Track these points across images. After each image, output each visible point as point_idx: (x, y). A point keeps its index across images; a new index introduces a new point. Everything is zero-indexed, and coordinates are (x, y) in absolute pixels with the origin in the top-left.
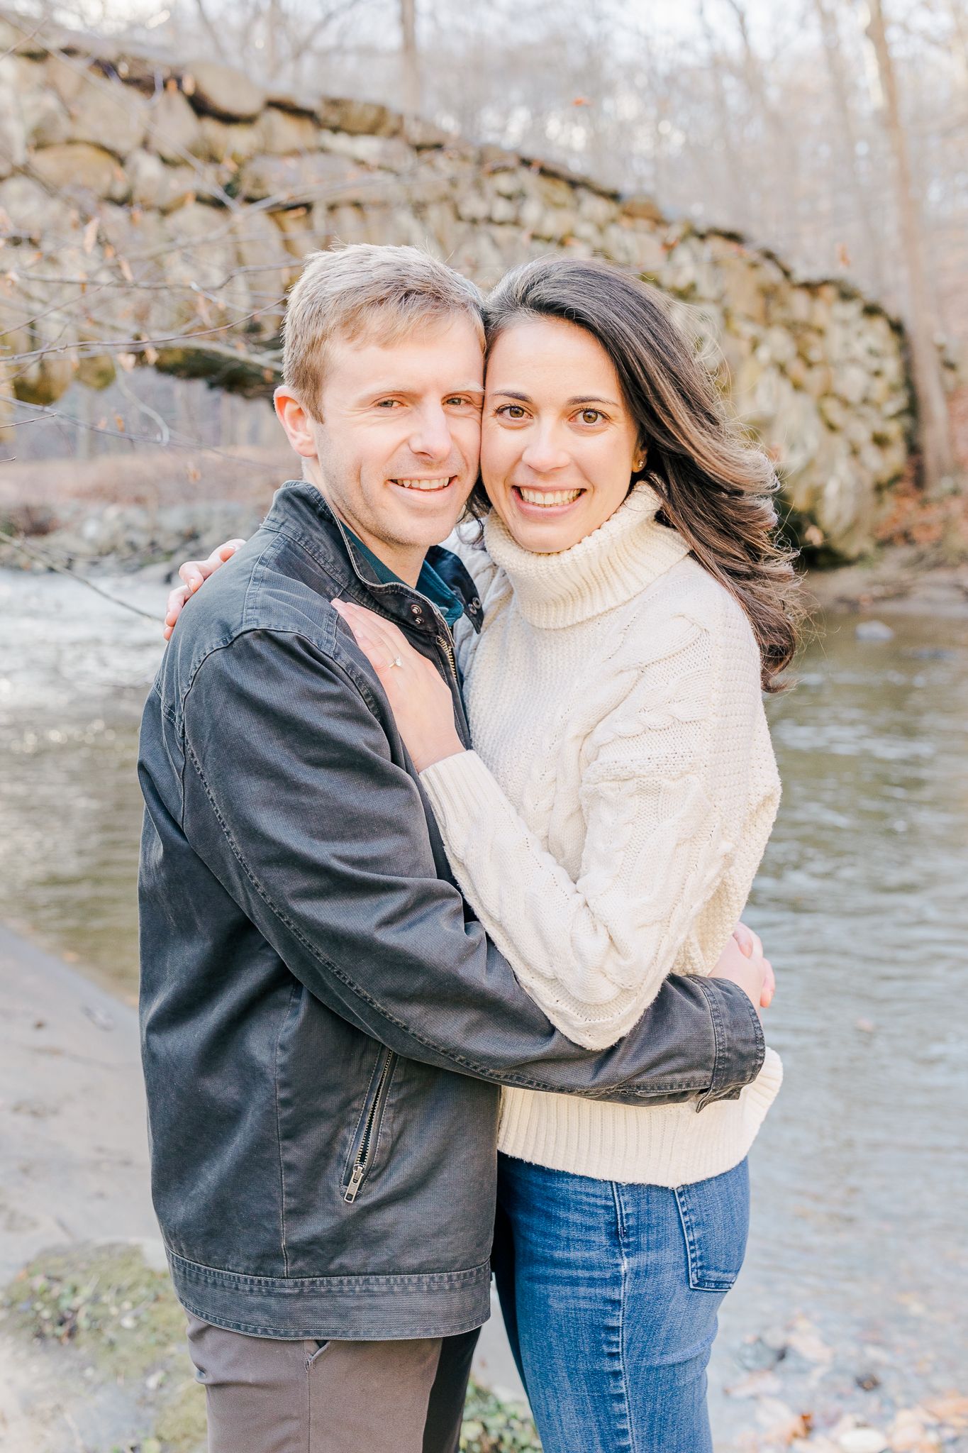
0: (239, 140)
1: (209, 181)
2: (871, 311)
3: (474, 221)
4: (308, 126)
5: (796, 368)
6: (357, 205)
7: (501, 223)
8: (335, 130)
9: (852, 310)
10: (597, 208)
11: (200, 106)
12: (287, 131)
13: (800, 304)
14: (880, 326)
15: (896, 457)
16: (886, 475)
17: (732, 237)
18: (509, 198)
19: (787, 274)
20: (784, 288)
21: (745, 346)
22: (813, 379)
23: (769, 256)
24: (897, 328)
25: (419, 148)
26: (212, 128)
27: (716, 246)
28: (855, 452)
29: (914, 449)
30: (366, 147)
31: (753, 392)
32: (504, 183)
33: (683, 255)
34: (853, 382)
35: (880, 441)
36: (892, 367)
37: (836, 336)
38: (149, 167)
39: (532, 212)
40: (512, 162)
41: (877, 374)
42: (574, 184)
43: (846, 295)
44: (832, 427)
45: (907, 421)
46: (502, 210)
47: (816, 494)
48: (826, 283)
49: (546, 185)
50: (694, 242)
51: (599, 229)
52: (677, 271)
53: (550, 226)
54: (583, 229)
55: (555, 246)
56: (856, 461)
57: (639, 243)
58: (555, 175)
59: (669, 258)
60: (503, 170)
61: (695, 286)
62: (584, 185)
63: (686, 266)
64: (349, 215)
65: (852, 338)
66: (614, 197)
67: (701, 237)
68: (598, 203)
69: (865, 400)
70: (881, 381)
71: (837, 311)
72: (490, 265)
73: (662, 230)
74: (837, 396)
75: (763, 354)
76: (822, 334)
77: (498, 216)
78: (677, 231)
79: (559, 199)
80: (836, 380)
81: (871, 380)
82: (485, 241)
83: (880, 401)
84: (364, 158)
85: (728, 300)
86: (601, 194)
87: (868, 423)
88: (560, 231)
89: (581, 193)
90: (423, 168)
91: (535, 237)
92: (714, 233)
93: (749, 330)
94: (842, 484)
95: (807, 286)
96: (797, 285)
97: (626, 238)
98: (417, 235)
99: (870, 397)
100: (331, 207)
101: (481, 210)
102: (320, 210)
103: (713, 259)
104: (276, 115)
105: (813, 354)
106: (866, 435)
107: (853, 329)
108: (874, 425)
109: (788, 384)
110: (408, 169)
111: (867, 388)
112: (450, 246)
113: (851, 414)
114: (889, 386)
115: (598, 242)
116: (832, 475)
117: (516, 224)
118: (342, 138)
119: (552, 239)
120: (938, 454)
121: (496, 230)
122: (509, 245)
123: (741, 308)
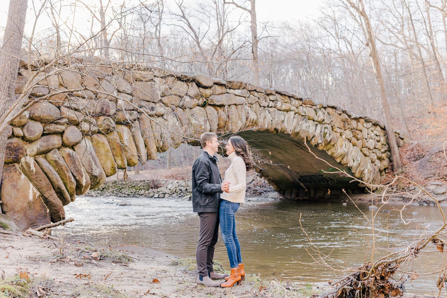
0: (208, 92)
1: (201, 102)
2: (375, 125)
3: (264, 107)
4: (224, 88)
5: (354, 140)
6: (235, 104)
7: (271, 107)
8: (230, 88)
9: (369, 125)
10: (297, 102)
11: (199, 85)
12: (219, 89)
13: (354, 124)
14: (378, 128)
15: (386, 163)
16: (383, 168)
17: (333, 107)
18: (273, 101)
19: (349, 116)
20: (349, 120)
21: (339, 135)
22: (359, 143)
23: (344, 112)
24: (384, 129)
25: (250, 91)
26: (201, 89)
27: (330, 110)
28: (372, 162)
29: (391, 161)
30: (237, 92)
31: (342, 146)
32: (272, 97)
33: (320, 113)
34: (371, 143)
35: (380, 159)
36: (383, 139)
37: (365, 131)
38: (188, 99)
39: (279, 104)
40: (274, 93)
41: (378, 141)
42: (289, 97)
43: (367, 121)
44: (365, 155)
45: (388, 153)
46: (271, 104)
47: (362, 173)
48: (361, 118)
49: (282, 98)
50: (323, 109)
51: (297, 108)
52: (319, 117)
53: (284, 107)
54: (293, 108)
55: (285, 112)
56: (373, 164)
57: (308, 110)
58: (285, 95)
59: (316, 114)
60: (271, 94)
61: (324, 120)
62: (293, 97)
63: (321, 115)
64: (233, 107)
65: (370, 132)
66: (301, 99)
67: (325, 108)
68: (297, 101)
69: (375, 148)
70: (380, 143)
71: (365, 125)
72: (269, 117)
73: (314, 107)
74: (367, 147)
75: (344, 136)
76: (361, 131)
77: (270, 105)
78: (318, 107)
79: (286, 101)
80: (366, 143)
81: (377, 143)
82: (267, 112)
83: (380, 148)
84: (237, 94)
85: (333, 123)
86: (297, 99)
87: (376, 154)
88: (287, 108)
89: (292, 99)
90: (251, 96)
91: (280, 110)
92: (328, 107)
93: (339, 130)
94: (368, 170)
95: (356, 119)
96: (353, 119)
97: (305, 109)
98: (250, 111)
99: (377, 147)
100: (229, 106)
101: (266, 104)
102: (226, 106)
103: (328, 113)
104: (216, 86)
105: (359, 136)
106: (376, 157)
107: (370, 130)
108: (378, 154)
109: (351, 144)
110: (248, 96)
111: (376, 145)
112: (258, 113)
113: (371, 152)
114: (383, 144)
115: (296, 111)
116: (367, 168)
117: (275, 107)
118: (231, 90)
119: (284, 110)
120: (397, 162)
121: (270, 109)
122: (273, 112)
123: (336, 125)
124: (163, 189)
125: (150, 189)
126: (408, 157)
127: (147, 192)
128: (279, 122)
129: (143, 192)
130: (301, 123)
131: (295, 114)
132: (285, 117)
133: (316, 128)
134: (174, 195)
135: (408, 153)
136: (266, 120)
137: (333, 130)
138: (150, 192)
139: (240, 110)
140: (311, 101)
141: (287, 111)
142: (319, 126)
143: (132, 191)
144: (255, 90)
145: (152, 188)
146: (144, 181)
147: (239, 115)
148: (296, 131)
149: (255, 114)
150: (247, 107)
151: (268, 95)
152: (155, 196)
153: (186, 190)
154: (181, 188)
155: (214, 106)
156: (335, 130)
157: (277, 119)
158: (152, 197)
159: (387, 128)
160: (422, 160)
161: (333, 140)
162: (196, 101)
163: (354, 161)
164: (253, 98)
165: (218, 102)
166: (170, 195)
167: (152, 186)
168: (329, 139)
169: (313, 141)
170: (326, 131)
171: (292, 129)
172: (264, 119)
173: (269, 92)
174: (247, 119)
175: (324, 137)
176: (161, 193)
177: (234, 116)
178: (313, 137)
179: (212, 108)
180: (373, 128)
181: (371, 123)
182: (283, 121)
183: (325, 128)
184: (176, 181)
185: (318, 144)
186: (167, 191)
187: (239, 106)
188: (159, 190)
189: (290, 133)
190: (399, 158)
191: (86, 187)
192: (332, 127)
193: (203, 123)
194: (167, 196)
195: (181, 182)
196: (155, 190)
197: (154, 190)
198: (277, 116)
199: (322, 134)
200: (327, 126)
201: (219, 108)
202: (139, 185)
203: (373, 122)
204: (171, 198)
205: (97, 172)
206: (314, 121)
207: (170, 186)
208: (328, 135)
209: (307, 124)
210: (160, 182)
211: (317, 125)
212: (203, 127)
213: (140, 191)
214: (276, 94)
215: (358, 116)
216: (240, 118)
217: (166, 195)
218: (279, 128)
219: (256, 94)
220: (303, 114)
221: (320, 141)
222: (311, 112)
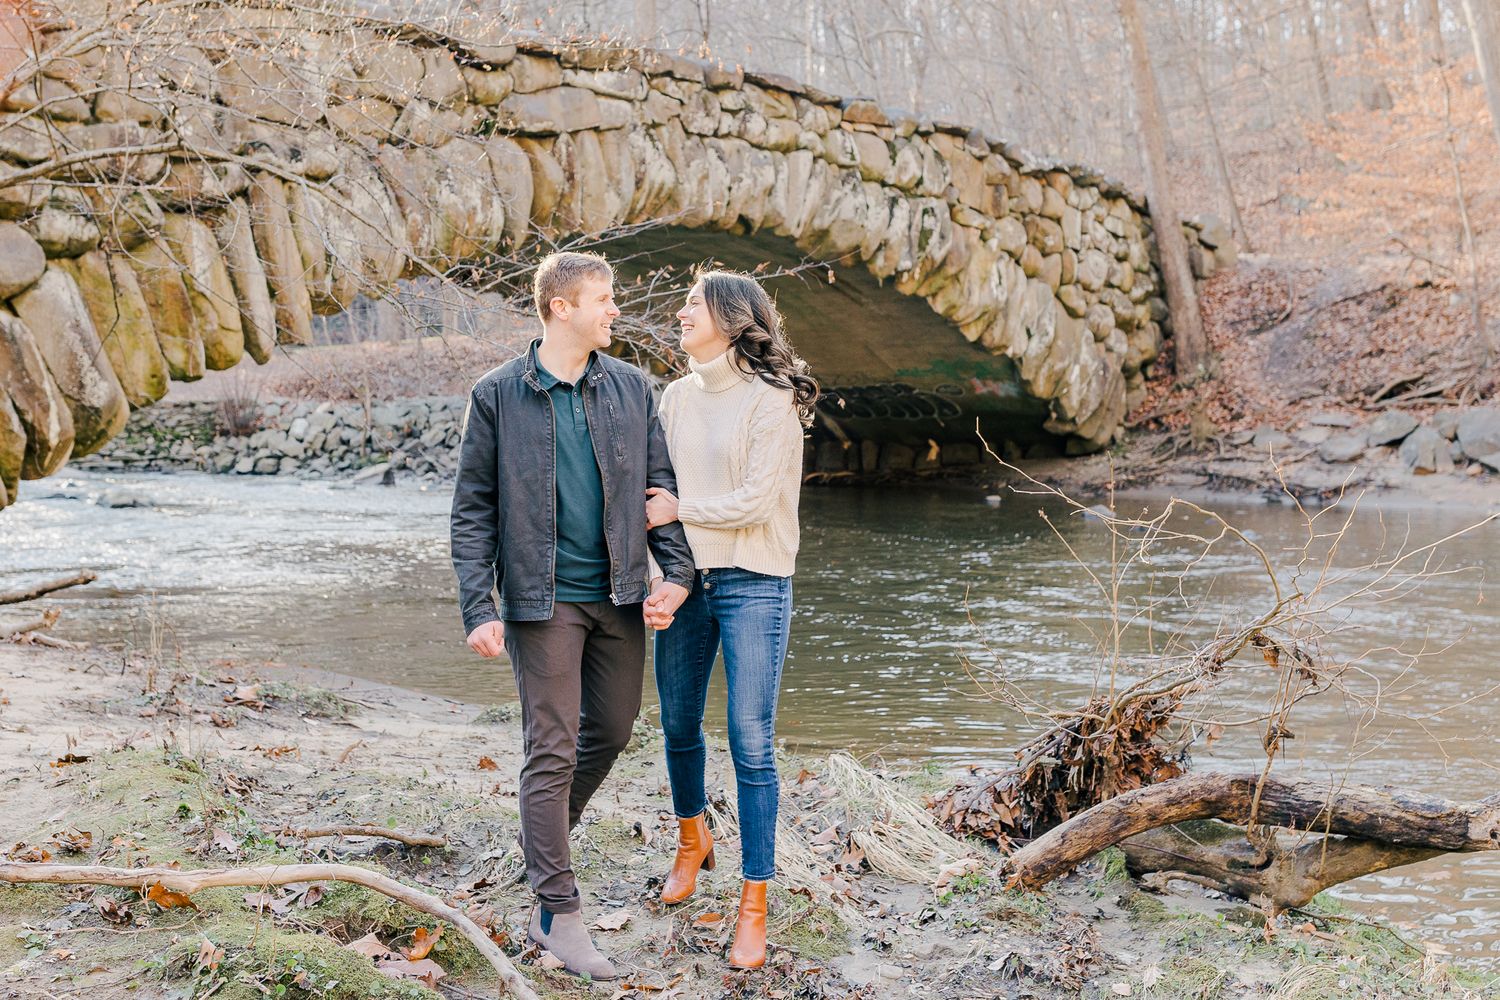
0: (496, 83)
1: (468, 120)
2: (1111, 195)
3: (702, 136)
4: (554, 65)
5: (1032, 255)
6: (596, 129)
7: (727, 135)
8: (576, 68)
9: (1090, 196)
10: (823, 116)
11: (465, 58)
12: (537, 72)
13: (1032, 192)
14: (1122, 208)
15: (1147, 341)
16: (1136, 361)
17: (955, 132)
18: (734, 113)
19: (1016, 165)
20: (1015, 177)
21: (975, 235)
22: (1052, 266)
23: (995, 148)
24: (1142, 211)
25: (649, 76)
26: (472, 75)
27: (944, 142)
28: (1098, 339)
29: (1167, 334)
30: (603, 80)
31: (985, 280)
32: (729, 99)
33: (906, 155)
34: (1094, 267)
35: (1126, 326)
36: (1137, 250)
37: (1073, 221)
38: (423, 111)
39: (756, 125)
40: (737, 81)
41: (1120, 259)
42: (793, 95)
43: (1081, 182)
44: (1072, 313)
45: (1159, 303)
46: (728, 123)
47: (1059, 380)
48: (1058, 170)
49: (768, 98)
50: (917, 139)
51: (821, 136)
52: (903, 169)
53: (775, 136)
54: (806, 138)
55: (779, 154)
56: (1101, 346)
57: (862, 146)
58: (778, 89)
59: (893, 158)
60: (727, 87)
61: (920, 182)
62: (807, 96)
63: (911, 164)
64: (589, 139)
65: (1090, 224)
66: (838, 105)
67: (925, 135)
68: (821, 112)
69: (1109, 285)
70: (1126, 265)
71: (1073, 198)
72: (720, 175)
73: (885, 133)
74: (1078, 282)
75: (993, 243)
76: (1058, 221)
77: (724, 130)
78: (899, 131)
79: (783, 110)
80: (1076, 265)
81: (1116, 265)
82: (712, 154)
83: (1127, 285)
84: (603, 89)
85: (955, 194)
86: (823, 103)
87: (1113, 308)
88: (785, 140)
89: (804, 103)
90: (654, 94)
91: (759, 147)
92: (938, 130)
93: (977, 221)
94: (1084, 369)
95: (1038, 174)
96: (1027, 174)
97: (851, 142)
98: (650, 153)
99: (1115, 281)
100: (574, 133)
101: (708, 126)
102: (564, 137)
103: (937, 155)
104: (526, 59)
105: (1050, 242)
106: (1111, 320)
107: (1091, 215)
108: (1119, 309)
109: (1021, 272)
110: (642, 96)
111: (1111, 273)
112: (680, 161)
113: (1094, 299)
114: (1137, 270)
115: (820, 148)
116: (1076, 361)
117: (740, 136)
118: (582, 73)
119: (776, 148)
120: (1189, 338)
121: (722, 143)
122: (735, 156)
123: (968, 200)
124: (270, 439)
125: (219, 441)
126: (1231, 317)
127: (205, 450)
128: (758, 191)
129: (186, 449)
130: (836, 194)
131: (815, 159)
132: (777, 172)
133: (892, 214)
134: (316, 463)
135: (1232, 302)
136: (709, 187)
137: (953, 218)
138: (217, 448)
139: (612, 149)
140: (875, 110)
141: (786, 150)
142: (904, 206)
143: (141, 446)
144: (669, 74)
145: (225, 433)
146: (192, 405)
147: (609, 168)
148: (817, 224)
149: (667, 165)
150: (638, 139)
151: (716, 89)
152: (239, 467)
153: (369, 441)
154: (347, 434)
155: (521, 135)
156: (960, 217)
157: (747, 182)
158: (226, 470)
159: (1154, 209)
160: (1280, 329)
161: (953, 258)
162: (452, 120)
163: (1030, 336)
164: (659, 106)
165: (532, 120)
166: (303, 463)
167: (228, 425)
168: (939, 256)
169: (880, 261)
170: (929, 222)
171: (805, 217)
172: (700, 182)
173: (719, 80)
174: (639, 183)
175: (922, 248)
176: (262, 453)
177: (592, 173)
178: (879, 249)
179: (510, 146)
180: (1102, 211)
181: (1094, 190)
182: (770, 191)
183: (925, 212)
184: (326, 406)
185: (899, 274)
186: (292, 447)
187: (609, 135)
188: (254, 441)
189: (797, 233)
190: (1196, 324)
191: (60, 450)
192: (951, 206)
193: (477, 202)
194: (288, 465)
195: (344, 409)
196: (240, 443)
197: (233, 441)
198: (748, 169)
199: (915, 234)
200: (933, 203)
201: (533, 144)
202: (171, 423)
203: (1104, 187)
204: (305, 472)
205: (99, 393)
206: (884, 184)
207: (299, 427)
208: (934, 239)
209: (860, 199)
210: (258, 411)
211: (894, 202)
212: (479, 218)
213: (175, 448)
214: (747, 88)
215: (1047, 165)
216: (615, 183)
217: (284, 461)
218: (756, 215)
219: (671, 87)
220: (846, 161)
221: (906, 264)
222: (871, 153)
